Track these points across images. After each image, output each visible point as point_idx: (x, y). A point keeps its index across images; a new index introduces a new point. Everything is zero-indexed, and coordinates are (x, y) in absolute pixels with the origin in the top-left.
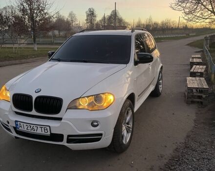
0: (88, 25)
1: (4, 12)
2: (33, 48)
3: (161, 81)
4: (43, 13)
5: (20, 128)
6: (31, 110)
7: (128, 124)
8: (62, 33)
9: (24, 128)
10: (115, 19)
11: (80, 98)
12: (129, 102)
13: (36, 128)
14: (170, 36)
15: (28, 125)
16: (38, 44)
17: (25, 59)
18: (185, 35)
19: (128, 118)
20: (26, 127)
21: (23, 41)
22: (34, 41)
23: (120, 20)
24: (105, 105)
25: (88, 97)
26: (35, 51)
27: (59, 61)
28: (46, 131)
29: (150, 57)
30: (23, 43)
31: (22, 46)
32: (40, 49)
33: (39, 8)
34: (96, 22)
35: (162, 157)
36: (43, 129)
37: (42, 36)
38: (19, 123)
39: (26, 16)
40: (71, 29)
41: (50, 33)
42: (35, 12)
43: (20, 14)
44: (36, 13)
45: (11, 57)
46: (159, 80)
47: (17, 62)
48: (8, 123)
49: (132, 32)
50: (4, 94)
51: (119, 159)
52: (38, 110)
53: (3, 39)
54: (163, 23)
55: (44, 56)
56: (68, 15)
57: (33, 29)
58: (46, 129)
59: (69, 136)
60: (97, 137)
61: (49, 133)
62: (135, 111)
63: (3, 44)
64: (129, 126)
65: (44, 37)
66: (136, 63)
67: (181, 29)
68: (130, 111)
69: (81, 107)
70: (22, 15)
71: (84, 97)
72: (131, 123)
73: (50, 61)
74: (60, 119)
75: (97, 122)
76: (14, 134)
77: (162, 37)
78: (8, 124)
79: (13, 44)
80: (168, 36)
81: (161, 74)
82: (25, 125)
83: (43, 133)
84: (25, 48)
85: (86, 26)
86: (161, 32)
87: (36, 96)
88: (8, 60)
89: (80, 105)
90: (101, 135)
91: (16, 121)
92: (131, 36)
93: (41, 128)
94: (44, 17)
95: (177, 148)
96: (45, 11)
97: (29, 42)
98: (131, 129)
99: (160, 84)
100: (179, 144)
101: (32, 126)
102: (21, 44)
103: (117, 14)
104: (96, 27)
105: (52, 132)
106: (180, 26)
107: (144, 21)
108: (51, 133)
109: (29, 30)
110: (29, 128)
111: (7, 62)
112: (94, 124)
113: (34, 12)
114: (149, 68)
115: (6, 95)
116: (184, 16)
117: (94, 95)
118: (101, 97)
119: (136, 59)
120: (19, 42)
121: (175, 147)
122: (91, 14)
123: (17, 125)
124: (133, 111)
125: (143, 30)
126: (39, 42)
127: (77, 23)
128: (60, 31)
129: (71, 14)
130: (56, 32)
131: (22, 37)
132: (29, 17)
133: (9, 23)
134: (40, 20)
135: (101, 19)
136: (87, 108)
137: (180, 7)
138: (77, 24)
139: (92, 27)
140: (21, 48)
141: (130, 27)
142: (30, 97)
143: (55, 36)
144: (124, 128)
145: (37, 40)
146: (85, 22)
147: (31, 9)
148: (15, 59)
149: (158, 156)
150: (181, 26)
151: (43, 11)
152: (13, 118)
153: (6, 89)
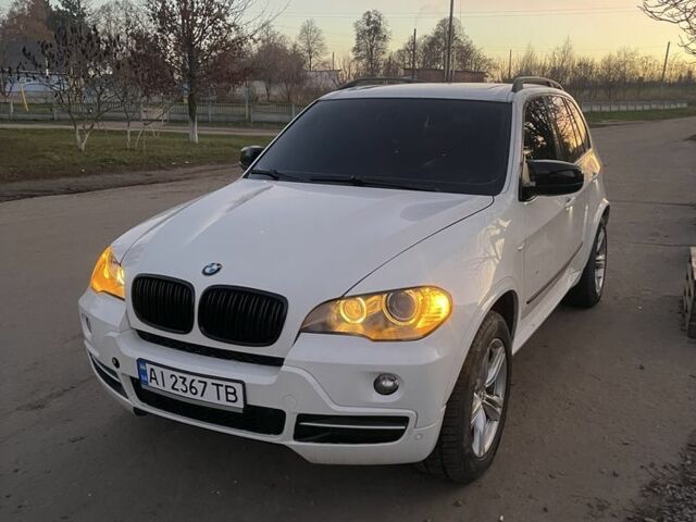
0: (360, 64)
1: (103, 21)
2: (188, 135)
3: (601, 257)
4: (221, 25)
5: (153, 384)
6: (187, 329)
7: (490, 391)
8: (276, 92)
9: (163, 384)
10: (448, 48)
11: (340, 299)
12: (497, 320)
13: (200, 387)
14: (632, 108)
15: (178, 374)
16: (201, 123)
17: (160, 168)
18: (685, 105)
19: (492, 373)
20: (169, 382)
21: (157, 113)
22: (192, 113)
23: (466, 53)
24: (420, 325)
25: (366, 296)
26: (194, 143)
27: (276, 179)
28: (232, 397)
29: (572, 174)
30: (158, 120)
31: (153, 127)
32: (209, 140)
33: (209, 10)
34: (386, 57)
35: (601, 508)
36: (222, 389)
37: (214, 98)
38: (148, 367)
39: (171, 36)
40: (306, 78)
41: (240, 91)
42: (199, 21)
43: (151, 28)
44: (202, 25)
45: (120, 163)
46: (594, 253)
47: (138, 176)
48: (117, 365)
49: (514, 90)
50: (107, 276)
51: (456, 504)
52: (208, 331)
53: (100, 103)
54: (608, 65)
55: (219, 162)
56: (299, 32)
57: (190, 76)
58: (230, 390)
59: (301, 418)
60: (389, 428)
61: (240, 405)
62: (513, 352)
63: (96, 120)
64: (495, 398)
65: (221, 101)
66: (525, 194)
67: (671, 85)
68: (501, 349)
69: (342, 328)
70: (159, 30)
71: (354, 297)
72: (500, 391)
73: (246, 177)
74: (277, 362)
75: (392, 377)
76: (133, 401)
77: (606, 109)
78: (114, 368)
79: (128, 120)
80: (623, 108)
81: (602, 235)
82: (168, 373)
83: (223, 401)
84: (162, 134)
85: (354, 71)
86: (601, 94)
87: (206, 287)
88: (112, 171)
89: (340, 320)
90: (404, 420)
91: (141, 361)
92: (511, 103)
93: (218, 385)
94: (224, 39)
95: (654, 484)
96: (230, 19)
97: (174, 117)
98: (499, 410)
99: (598, 267)
100: (661, 470)
101: (189, 378)
102: (152, 121)
103: (457, 30)
104: (387, 73)
105: (250, 402)
106: (667, 74)
107: (544, 55)
108: (246, 406)
109: (177, 77)
110: (179, 385)
111: (108, 178)
112: (383, 384)
113: (194, 21)
114: (565, 212)
115: (112, 278)
116: (686, 42)
117: (388, 292)
118: (408, 299)
119: (526, 179)
120: (144, 116)
121: (646, 479)
122: (372, 31)
123: (142, 372)
124: (508, 350)
125: (548, 84)
126: (205, 118)
127: (325, 58)
128: (269, 82)
129: (307, 31)
130: (260, 87)
131: (156, 99)
132: (178, 35)
133: (119, 57)
134: (213, 48)
135: (401, 47)
136: (361, 330)
137: (674, 10)
138: (324, 64)
139: (373, 75)
140: (150, 134)
141: (497, 74)
142: (185, 288)
143: (253, 100)
144: (478, 404)
145: (199, 109)
146: (352, 56)
147: (184, 13)
148: (132, 167)
149: (589, 505)
150: (672, 75)
151: (222, 17)
152: (133, 350)
153: (113, 261)
